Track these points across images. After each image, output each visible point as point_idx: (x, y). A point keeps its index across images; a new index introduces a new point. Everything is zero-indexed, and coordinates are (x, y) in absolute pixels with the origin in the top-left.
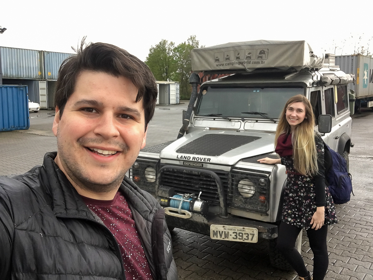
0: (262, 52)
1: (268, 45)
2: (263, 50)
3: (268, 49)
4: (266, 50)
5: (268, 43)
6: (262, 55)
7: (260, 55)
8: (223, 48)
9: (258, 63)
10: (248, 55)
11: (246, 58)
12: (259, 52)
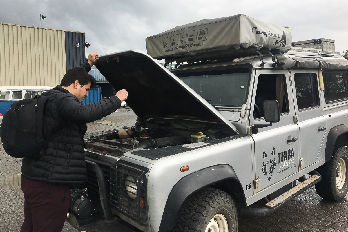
0: (202, 33)
1: (207, 24)
2: (203, 31)
3: (207, 29)
4: (205, 30)
5: (208, 23)
6: (202, 36)
7: (200, 36)
8: (170, 33)
9: (199, 45)
10: (190, 38)
11: (188, 41)
12: (199, 33)
